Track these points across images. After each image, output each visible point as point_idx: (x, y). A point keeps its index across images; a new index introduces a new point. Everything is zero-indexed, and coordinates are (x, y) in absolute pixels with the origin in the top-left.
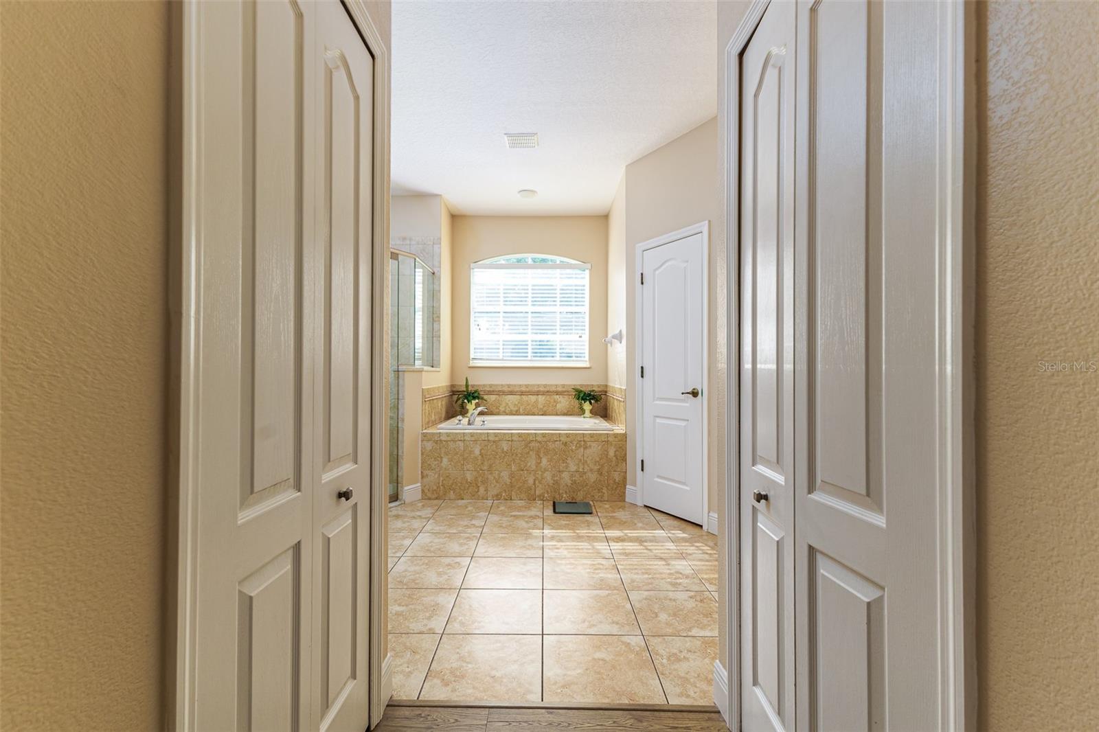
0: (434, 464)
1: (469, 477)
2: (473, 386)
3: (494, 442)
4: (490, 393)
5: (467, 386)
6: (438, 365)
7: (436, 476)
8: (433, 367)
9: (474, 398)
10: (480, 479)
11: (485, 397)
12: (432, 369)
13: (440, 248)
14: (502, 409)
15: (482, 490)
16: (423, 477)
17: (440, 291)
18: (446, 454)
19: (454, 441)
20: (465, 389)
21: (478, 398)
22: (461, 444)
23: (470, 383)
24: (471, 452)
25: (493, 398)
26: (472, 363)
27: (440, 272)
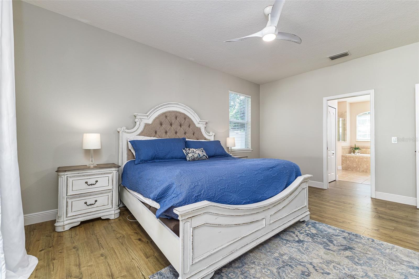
0: (345, 162)
1: (355, 166)
2: (357, 146)
3: (362, 158)
4: (363, 148)
5: (355, 146)
6: (346, 141)
7: (346, 165)
8: (345, 141)
9: (357, 149)
10: (358, 167)
11: (361, 149)
12: (344, 142)
13: (346, 114)
14: (367, 152)
15: (358, 169)
16: (342, 165)
17: (346, 124)
18: (348, 160)
19: (350, 158)
20: (354, 147)
21: (359, 149)
22: (352, 158)
23: (356, 145)
24: (355, 160)
25: (364, 149)
26: (357, 140)
27: (346, 119)
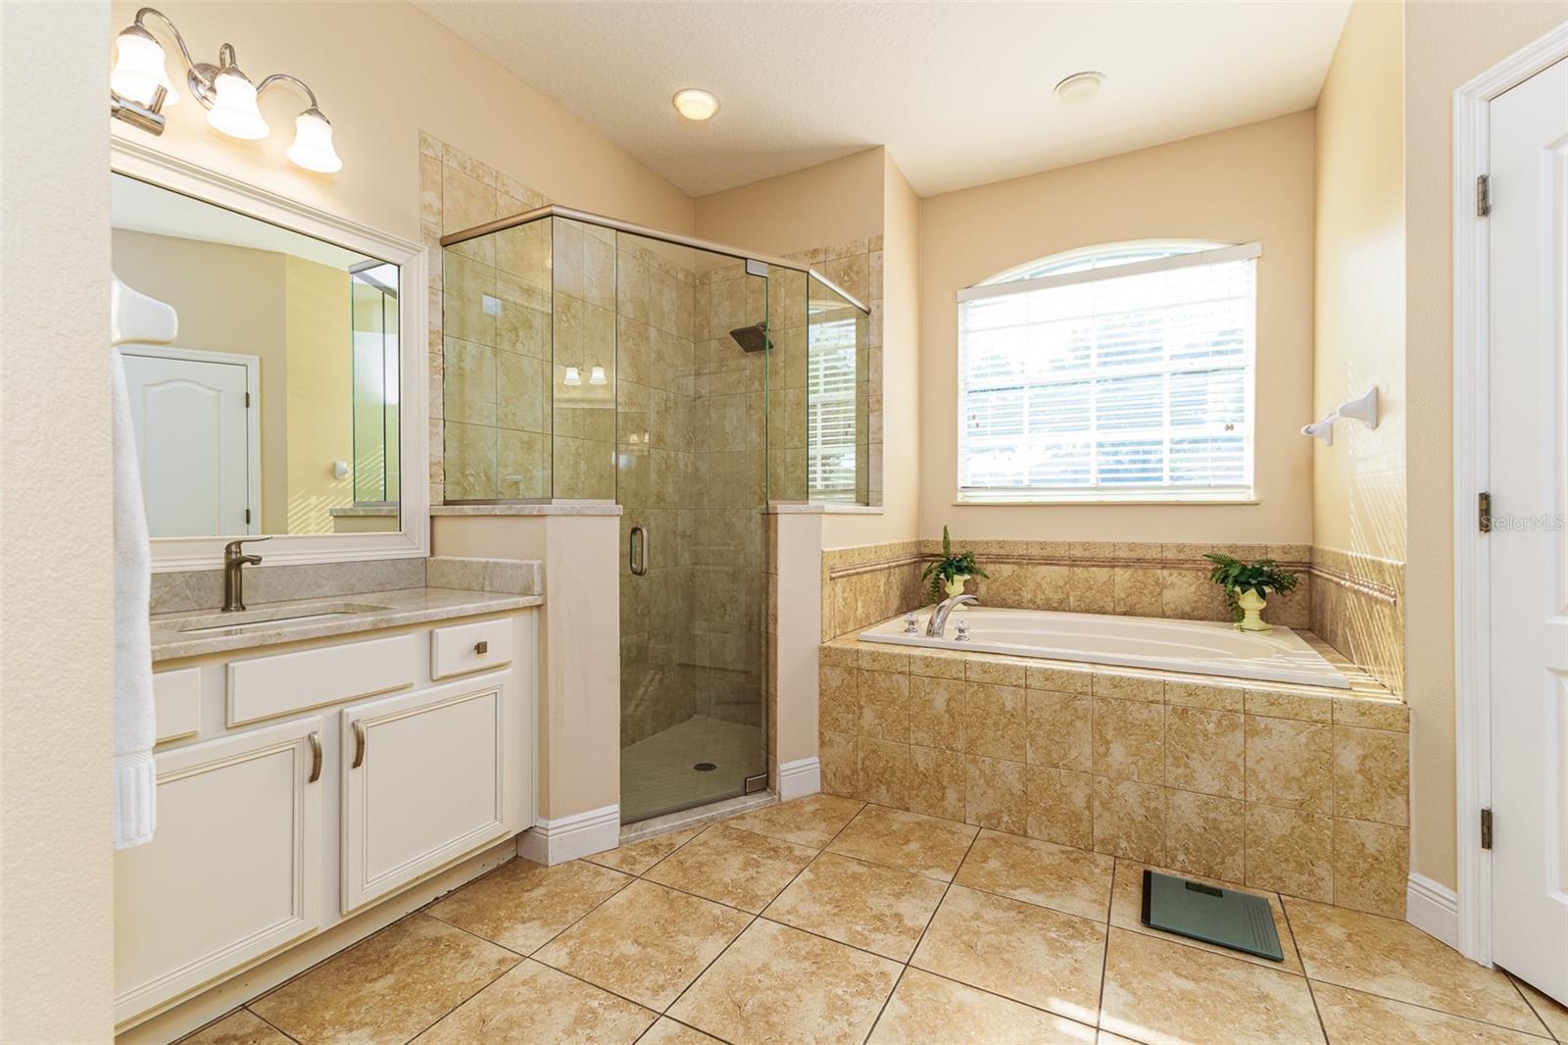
0: (846, 718)
1: (923, 759)
2: (963, 544)
3: (981, 685)
4: (999, 559)
5: (946, 543)
6: (879, 502)
7: (850, 746)
8: (868, 505)
9: (960, 570)
10: (947, 770)
11: (989, 569)
12: (864, 509)
13: (880, 257)
14: (1027, 595)
15: (952, 796)
16: (822, 744)
17: (880, 348)
18: (871, 699)
19: (888, 673)
20: (941, 551)
21: (971, 571)
22: (903, 680)
23: (951, 538)
24: (926, 703)
25: (1007, 570)
26: (961, 498)
27: (880, 307)
